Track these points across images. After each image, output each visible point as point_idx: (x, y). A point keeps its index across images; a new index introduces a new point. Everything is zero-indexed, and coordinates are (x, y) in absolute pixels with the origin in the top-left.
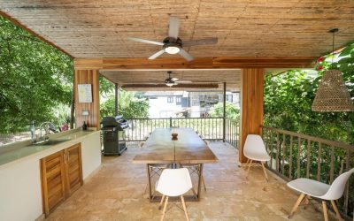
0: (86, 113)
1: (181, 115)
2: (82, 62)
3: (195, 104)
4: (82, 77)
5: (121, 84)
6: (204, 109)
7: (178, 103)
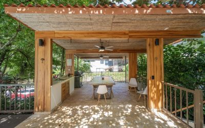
0: (69, 70)
1: (107, 70)
2: (68, 51)
3: (115, 64)
4: (68, 56)
5: (80, 57)
6: (120, 67)
7: (106, 64)
